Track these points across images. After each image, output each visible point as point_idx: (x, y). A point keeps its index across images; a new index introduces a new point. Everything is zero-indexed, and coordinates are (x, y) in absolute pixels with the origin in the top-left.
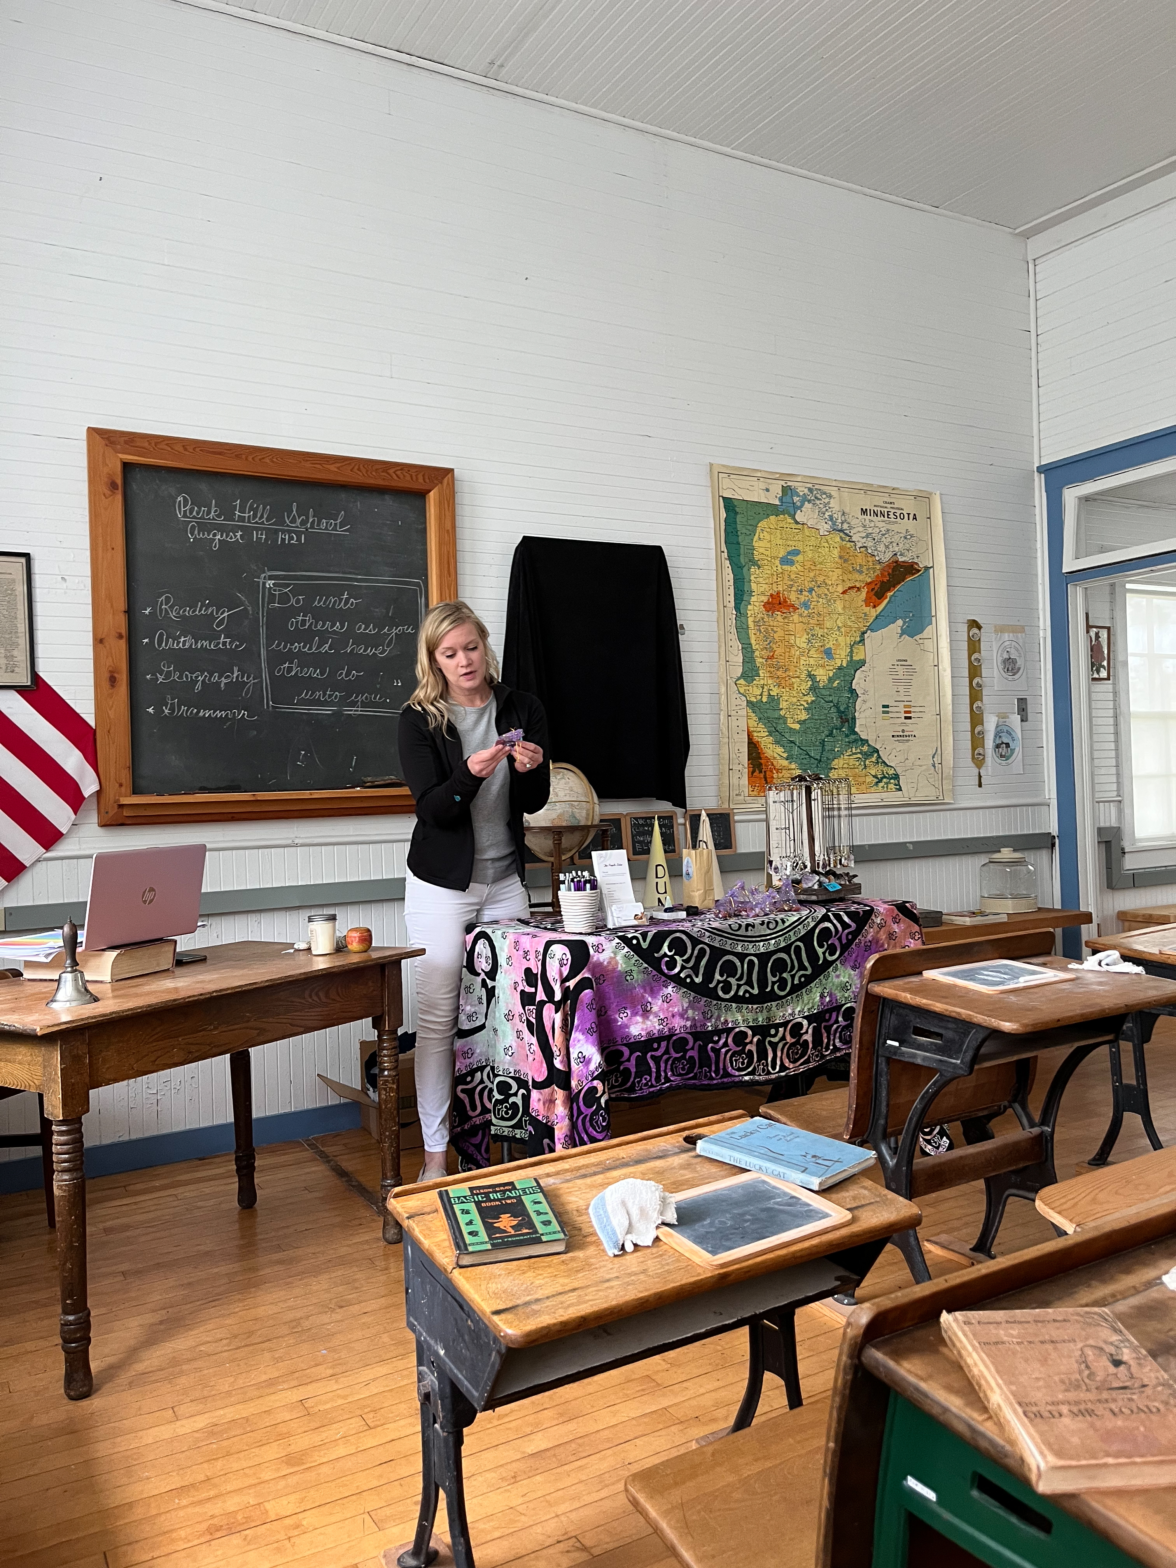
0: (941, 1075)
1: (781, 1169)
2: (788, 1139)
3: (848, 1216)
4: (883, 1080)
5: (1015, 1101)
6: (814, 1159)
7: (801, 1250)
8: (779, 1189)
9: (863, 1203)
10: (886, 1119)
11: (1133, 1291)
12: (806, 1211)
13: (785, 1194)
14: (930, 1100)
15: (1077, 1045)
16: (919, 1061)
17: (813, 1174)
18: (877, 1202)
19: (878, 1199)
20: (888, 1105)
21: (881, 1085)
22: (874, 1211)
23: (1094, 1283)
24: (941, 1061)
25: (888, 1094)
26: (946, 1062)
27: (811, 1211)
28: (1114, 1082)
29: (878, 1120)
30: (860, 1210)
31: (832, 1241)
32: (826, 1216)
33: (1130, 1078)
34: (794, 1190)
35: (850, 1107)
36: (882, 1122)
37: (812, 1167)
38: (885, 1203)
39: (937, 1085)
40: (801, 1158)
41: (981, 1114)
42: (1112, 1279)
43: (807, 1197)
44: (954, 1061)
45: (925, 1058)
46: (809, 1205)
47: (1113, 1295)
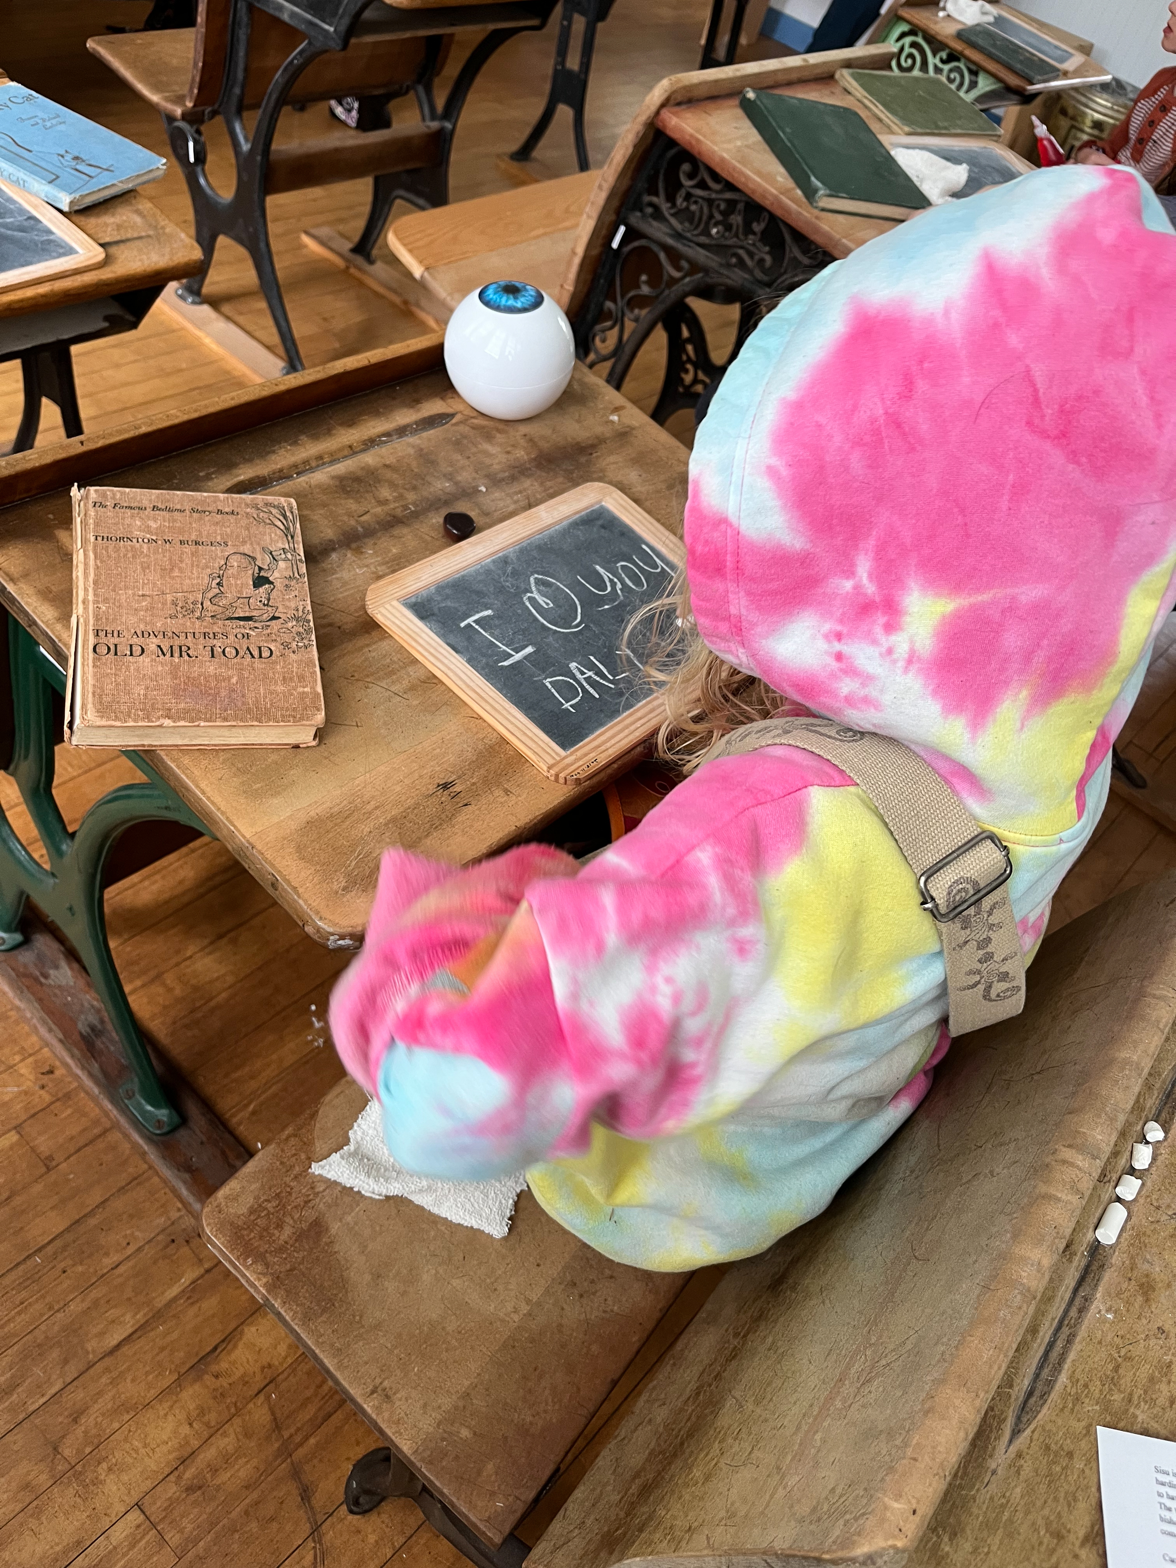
0: (310, 43)
1: (22, 175)
2: (48, 124)
3: (99, 255)
4: (242, 35)
5: (419, 81)
6: (73, 163)
7: (22, 301)
8: (14, 202)
9: (129, 236)
10: (243, 87)
11: (346, 452)
12: (42, 242)
13: (22, 211)
14: (295, 74)
15: (491, 27)
16: (285, 17)
17: (63, 188)
18: (149, 236)
19: (151, 233)
20: (246, 69)
21: (238, 40)
22: (140, 250)
23: (303, 438)
24: (311, 23)
25: (247, 54)
26: (316, 25)
27: (50, 242)
28: (556, 65)
29: (232, 87)
30: (122, 246)
31: (69, 290)
32: (70, 251)
33: (573, 63)
34: (35, 207)
35: (195, 64)
36: (237, 91)
37: (67, 175)
38: (158, 240)
39: (304, 55)
40: (56, 158)
41: (376, 92)
42: (329, 433)
43: (50, 220)
44: (326, 27)
45: (293, 15)
46: (50, 232)
47: (320, 457)
